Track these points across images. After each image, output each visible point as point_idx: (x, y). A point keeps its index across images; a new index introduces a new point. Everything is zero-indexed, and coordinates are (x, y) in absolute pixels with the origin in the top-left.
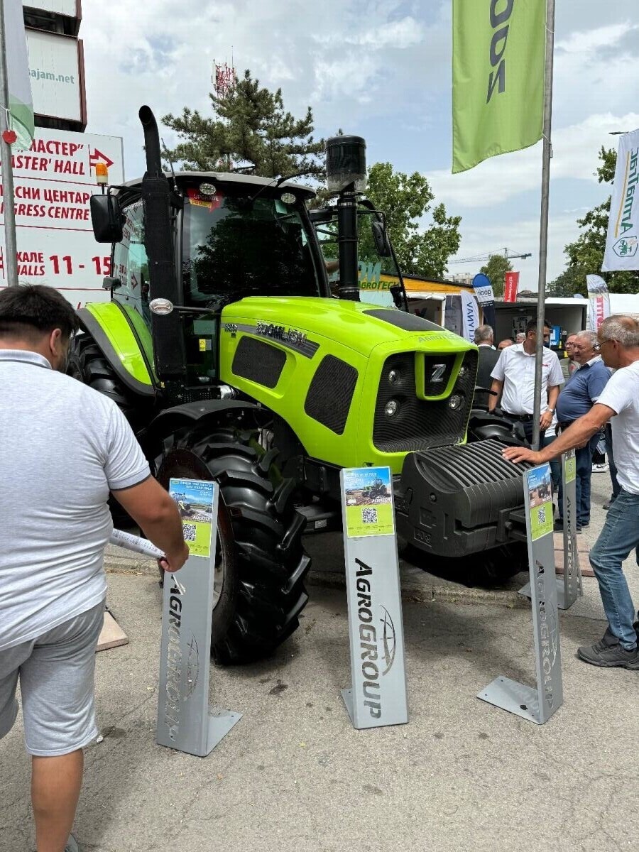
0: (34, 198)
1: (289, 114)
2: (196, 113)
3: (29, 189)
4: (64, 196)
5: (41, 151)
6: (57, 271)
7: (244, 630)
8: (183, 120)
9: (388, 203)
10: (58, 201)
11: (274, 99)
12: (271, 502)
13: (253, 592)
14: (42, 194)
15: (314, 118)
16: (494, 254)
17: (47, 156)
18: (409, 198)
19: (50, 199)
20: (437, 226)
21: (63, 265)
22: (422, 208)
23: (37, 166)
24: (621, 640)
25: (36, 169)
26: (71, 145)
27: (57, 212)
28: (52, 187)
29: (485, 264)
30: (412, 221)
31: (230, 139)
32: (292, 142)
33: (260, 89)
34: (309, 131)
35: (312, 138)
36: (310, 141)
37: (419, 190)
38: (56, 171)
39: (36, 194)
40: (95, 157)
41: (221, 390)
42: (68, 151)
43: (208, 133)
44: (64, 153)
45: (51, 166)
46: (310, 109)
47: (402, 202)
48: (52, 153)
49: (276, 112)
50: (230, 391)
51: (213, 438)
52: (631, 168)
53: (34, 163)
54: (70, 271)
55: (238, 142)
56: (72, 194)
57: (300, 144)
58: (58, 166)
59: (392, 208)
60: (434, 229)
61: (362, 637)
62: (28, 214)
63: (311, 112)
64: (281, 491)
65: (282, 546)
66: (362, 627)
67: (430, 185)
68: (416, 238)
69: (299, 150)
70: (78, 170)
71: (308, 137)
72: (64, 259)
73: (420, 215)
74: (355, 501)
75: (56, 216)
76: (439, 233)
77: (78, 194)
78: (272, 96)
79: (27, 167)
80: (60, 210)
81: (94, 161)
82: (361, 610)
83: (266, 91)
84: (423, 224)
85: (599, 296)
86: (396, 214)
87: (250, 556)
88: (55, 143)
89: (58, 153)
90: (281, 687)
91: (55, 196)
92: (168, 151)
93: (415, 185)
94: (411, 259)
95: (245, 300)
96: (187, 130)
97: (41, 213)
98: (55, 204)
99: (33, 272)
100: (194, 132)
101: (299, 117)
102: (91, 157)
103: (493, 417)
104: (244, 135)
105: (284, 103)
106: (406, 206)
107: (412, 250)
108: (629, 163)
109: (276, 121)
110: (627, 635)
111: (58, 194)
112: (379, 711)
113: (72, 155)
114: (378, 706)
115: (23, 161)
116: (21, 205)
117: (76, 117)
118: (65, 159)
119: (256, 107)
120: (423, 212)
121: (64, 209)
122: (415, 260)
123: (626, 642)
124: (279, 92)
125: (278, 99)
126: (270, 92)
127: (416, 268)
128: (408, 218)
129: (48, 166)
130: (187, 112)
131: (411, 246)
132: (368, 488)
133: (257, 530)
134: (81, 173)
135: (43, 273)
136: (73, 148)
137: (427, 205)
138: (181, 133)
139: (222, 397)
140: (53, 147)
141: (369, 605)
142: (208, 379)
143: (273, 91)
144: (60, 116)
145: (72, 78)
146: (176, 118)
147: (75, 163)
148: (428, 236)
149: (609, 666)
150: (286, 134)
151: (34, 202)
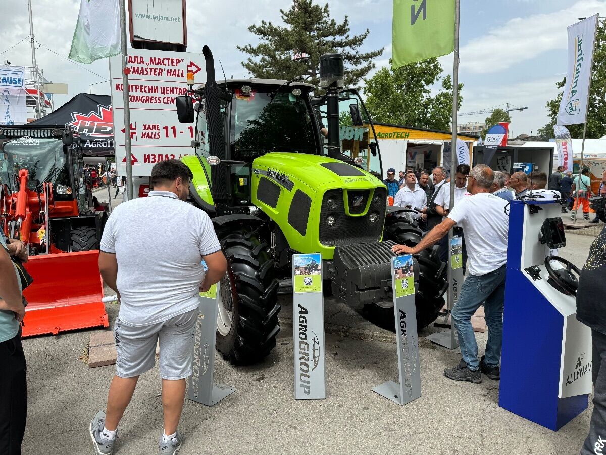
0: (154, 92)
1: (333, 20)
2: (270, 23)
3: (152, 87)
4: (172, 91)
5: (159, 64)
6: (167, 135)
7: (241, 343)
8: (262, 29)
9: (409, 76)
10: (168, 93)
11: (323, 10)
12: (257, 272)
13: (245, 322)
14: (159, 90)
15: (349, 22)
16: (497, 108)
17: (162, 67)
18: (424, 72)
19: (164, 93)
20: (445, 91)
21: (171, 132)
22: (434, 79)
23: (157, 73)
24: (468, 364)
25: (156, 75)
26: (177, 60)
27: (168, 100)
28: (165, 85)
29: (489, 116)
30: (426, 88)
31: (291, 39)
32: (334, 40)
33: (313, 4)
34: (346, 31)
35: (348, 36)
36: (347, 39)
37: (431, 65)
38: (167, 75)
39: (156, 90)
40: (191, 66)
41: (250, 209)
42: (174, 64)
43: (278, 36)
44: (172, 65)
45: (165, 73)
46: (346, 17)
47: (419, 74)
48: (166, 65)
49: (324, 19)
50: (255, 209)
51: (232, 236)
52: (579, 50)
53: (155, 72)
54: (175, 136)
55: (296, 42)
56: (176, 89)
57: (340, 40)
58: (169, 73)
59: (412, 79)
60: (442, 93)
61: (301, 348)
62: (151, 102)
63: (347, 19)
64: (264, 267)
65: (263, 297)
66: (301, 343)
67: (440, 62)
68: (430, 100)
69: (340, 44)
70: (180, 74)
71: (346, 35)
72: (172, 128)
73: (433, 84)
74: (300, 273)
75: (167, 103)
76: (446, 96)
77: (180, 89)
78: (321, 9)
79: (151, 74)
80: (170, 99)
81: (190, 68)
82: (300, 334)
83: (317, 6)
84: (435, 90)
85: (563, 141)
86: (415, 83)
87: (243, 301)
88: (167, 59)
89: (168, 65)
90: (263, 378)
91: (167, 90)
92: (253, 49)
93: (429, 62)
94: (426, 115)
95: (267, 155)
96: (265, 35)
97: (158, 101)
98: (167, 96)
99: (153, 136)
100: (269, 35)
101: (340, 22)
102: (188, 66)
103: (411, 228)
104: (301, 37)
105: (330, 13)
106: (423, 78)
107: (426, 108)
108: (577, 46)
109: (325, 25)
110: (472, 362)
111: (169, 89)
112: (309, 391)
113: (176, 65)
114: (308, 388)
115: (149, 70)
116: (147, 97)
117: (181, 42)
118: (173, 68)
119: (310, 17)
120: (435, 81)
121: (171, 98)
122: (429, 115)
123: (471, 366)
124: (327, 6)
125: (326, 10)
126: (320, 6)
127: (429, 120)
128: (424, 86)
129: (163, 72)
130: (264, 23)
131: (425, 106)
132: (308, 266)
133: (250, 288)
134: (182, 76)
135: (159, 137)
136: (178, 61)
137: (438, 76)
138: (261, 36)
139: (251, 213)
140: (166, 62)
141: (305, 330)
142: (246, 202)
143: (322, 6)
144: (171, 42)
145: (179, 18)
146: (257, 27)
147: (179, 70)
148: (438, 98)
149: (460, 380)
150: (331, 34)
151: (154, 95)
